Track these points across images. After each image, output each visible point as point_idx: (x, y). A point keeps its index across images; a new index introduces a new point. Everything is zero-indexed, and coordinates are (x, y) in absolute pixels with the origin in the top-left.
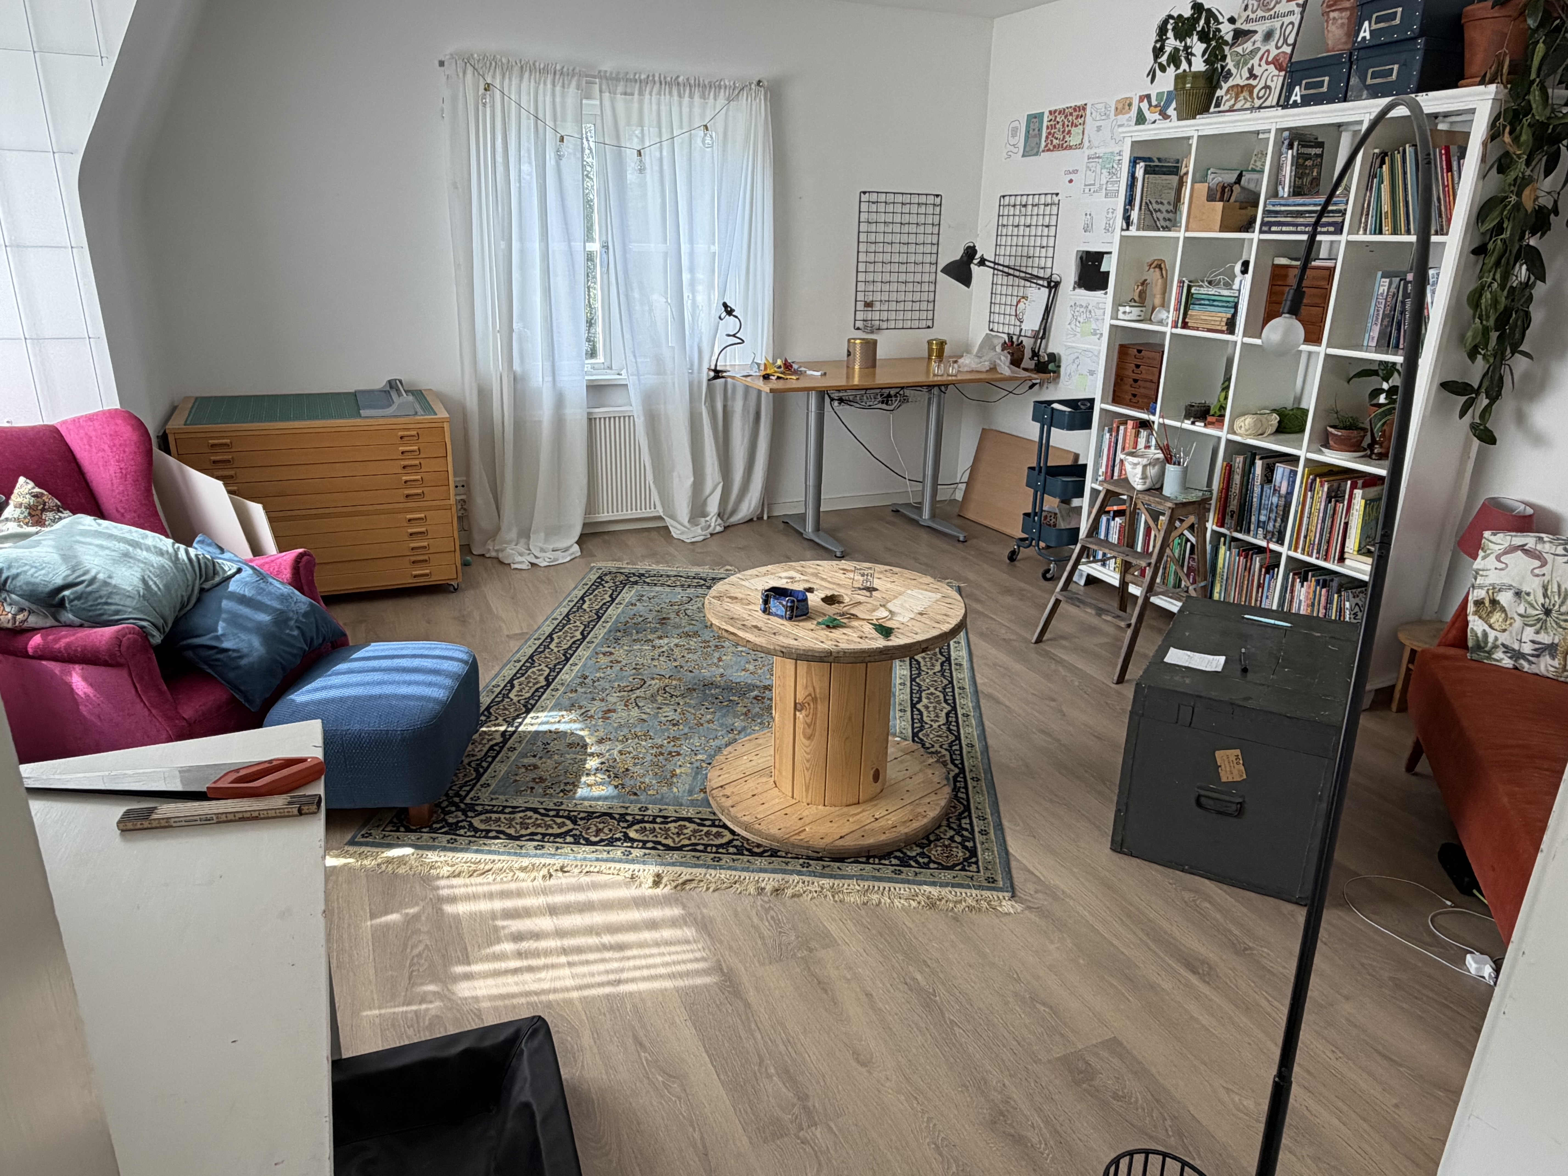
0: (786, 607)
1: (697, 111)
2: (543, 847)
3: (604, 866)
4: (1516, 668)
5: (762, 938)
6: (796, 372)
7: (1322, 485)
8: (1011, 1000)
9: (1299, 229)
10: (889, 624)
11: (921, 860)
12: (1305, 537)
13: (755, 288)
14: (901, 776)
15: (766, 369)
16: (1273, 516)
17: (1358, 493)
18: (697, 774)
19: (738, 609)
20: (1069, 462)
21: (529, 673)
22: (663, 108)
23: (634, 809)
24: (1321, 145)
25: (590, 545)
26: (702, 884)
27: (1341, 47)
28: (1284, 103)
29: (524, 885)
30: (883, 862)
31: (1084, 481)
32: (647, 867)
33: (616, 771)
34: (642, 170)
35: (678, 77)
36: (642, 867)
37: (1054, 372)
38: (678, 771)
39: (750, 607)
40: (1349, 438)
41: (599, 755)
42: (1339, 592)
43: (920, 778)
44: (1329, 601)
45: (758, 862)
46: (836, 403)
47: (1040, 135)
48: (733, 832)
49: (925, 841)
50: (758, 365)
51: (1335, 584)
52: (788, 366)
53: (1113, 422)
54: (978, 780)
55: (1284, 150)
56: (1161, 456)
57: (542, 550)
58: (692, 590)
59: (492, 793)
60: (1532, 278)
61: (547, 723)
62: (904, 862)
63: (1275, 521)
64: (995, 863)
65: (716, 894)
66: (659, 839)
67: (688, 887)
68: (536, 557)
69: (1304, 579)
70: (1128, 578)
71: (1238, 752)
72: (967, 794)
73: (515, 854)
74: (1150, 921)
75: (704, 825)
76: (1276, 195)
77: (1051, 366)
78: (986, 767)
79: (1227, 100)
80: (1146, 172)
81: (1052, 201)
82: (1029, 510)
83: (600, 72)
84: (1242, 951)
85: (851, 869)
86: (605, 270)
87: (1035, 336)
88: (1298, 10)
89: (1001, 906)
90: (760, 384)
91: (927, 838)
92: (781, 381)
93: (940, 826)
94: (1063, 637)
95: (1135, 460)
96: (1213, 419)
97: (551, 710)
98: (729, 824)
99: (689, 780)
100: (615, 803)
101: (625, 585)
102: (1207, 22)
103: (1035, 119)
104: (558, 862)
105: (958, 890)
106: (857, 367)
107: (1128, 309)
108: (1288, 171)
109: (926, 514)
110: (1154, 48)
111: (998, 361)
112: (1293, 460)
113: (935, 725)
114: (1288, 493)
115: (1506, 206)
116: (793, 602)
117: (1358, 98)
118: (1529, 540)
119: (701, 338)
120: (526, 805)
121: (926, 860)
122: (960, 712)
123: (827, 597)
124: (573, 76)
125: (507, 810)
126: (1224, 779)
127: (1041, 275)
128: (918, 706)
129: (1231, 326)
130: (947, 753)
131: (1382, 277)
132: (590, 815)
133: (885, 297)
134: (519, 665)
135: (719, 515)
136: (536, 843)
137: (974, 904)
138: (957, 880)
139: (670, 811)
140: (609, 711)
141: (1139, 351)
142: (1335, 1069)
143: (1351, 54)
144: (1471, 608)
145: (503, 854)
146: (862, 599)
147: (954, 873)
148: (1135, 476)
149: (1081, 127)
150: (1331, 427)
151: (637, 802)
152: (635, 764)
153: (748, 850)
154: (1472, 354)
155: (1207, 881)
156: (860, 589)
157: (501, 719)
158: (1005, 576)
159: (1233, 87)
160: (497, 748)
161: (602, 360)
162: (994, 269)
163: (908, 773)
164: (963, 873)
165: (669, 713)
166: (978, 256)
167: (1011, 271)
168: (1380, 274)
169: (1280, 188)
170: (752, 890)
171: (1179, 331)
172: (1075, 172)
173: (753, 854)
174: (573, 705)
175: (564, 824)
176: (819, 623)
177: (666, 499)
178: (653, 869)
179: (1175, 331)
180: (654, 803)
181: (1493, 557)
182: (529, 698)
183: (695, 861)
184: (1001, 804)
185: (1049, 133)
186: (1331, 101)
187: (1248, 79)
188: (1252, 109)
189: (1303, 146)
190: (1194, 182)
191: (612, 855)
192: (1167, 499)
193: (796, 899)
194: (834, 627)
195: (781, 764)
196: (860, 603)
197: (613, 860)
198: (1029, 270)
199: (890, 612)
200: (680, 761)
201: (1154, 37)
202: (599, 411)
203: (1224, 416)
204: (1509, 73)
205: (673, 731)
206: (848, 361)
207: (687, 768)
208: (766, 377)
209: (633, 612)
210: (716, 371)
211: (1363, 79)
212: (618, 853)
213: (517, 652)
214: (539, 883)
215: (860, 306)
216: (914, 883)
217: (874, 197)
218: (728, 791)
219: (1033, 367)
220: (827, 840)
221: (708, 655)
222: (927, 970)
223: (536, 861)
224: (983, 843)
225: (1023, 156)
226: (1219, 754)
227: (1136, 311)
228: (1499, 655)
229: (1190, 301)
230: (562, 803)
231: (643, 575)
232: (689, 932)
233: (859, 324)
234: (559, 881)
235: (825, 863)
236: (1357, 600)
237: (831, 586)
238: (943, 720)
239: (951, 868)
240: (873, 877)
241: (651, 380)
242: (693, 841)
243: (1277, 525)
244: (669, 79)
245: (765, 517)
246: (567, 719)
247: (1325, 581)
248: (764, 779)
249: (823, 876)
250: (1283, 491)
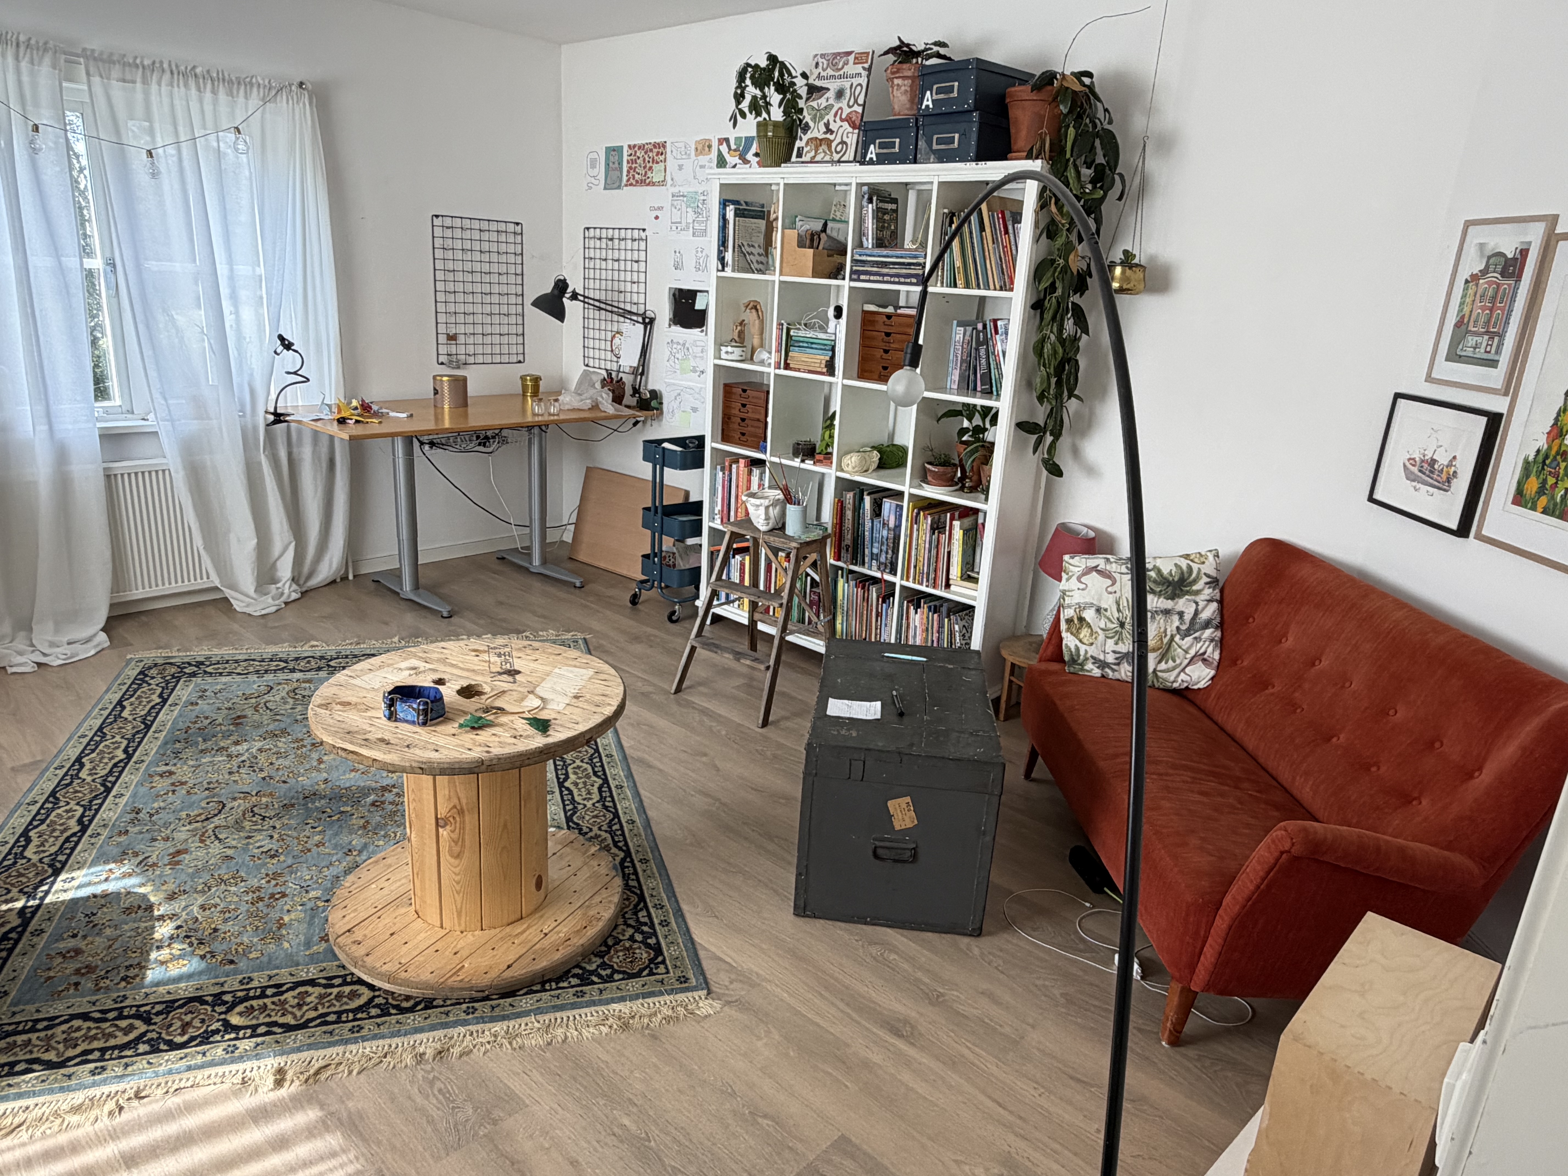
0: (418, 711)
1: (223, 109)
2: (103, 1069)
3: (200, 1075)
4: (1103, 676)
5: (431, 1121)
6: (376, 414)
7: (925, 518)
8: (730, 1121)
9: (886, 278)
10: (544, 715)
11: (603, 973)
12: (915, 567)
13: (316, 319)
14: (564, 874)
15: (339, 412)
16: (884, 548)
17: (957, 524)
18: (313, 917)
19: (354, 719)
20: (679, 500)
21: (52, 817)
22: (177, 102)
23: (232, 984)
24: (895, 201)
25: (121, 631)
26: (341, 1068)
27: (906, 112)
28: (862, 160)
29: (79, 1133)
30: (561, 985)
31: (701, 520)
32: (262, 1063)
33: (199, 934)
34: (155, 175)
35: (194, 67)
36: (255, 1063)
37: (657, 409)
38: (286, 919)
39: (369, 714)
40: (945, 474)
41: (173, 917)
42: (948, 616)
43: (585, 873)
44: (941, 626)
45: (411, 1019)
46: (427, 447)
47: (621, 170)
48: (371, 987)
49: (603, 948)
50: (329, 406)
51: (944, 610)
52: (366, 407)
53: (725, 461)
54: (647, 861)
55: (865, 203)
56: (781, 496)
57: (52, 645)
58: (270, 677)
59: (14, 1004)
60: (1079, 331)
61: (89, 884)
62: (585, 980)
63: (887, 553)
64: (683, 958)
65: (362, 1076)
66: (273, 1019)
67: (323, 1076)
68: (45, 655)
69: (918, 606)
70: (757, 616)
71: (908, 799)
72: (638, 880)
73: (62, 1089)
74: (847, 988)
75: (332, 986)
76: (861, 245)
77: (654, 403)
78: (652, 844)
79: (808, 152)
80: (736, 215)
81: (640, 236)
82: (648, 551)
83: (84, 50)
84: (936, 1000)
85: (525, 1002)
86: (113, 292)
87: (635, 372)
88: (864, 73)
89: (699, 1008)
90: (334, 429)
91: (605, 943)
92: (360, 426)
93: (616, 926)
94: (700, 684)
95: (758, 502)
96: (821, 457)
97: (93, 864)
98: (365, 977)
99: (303, 927)
100: (204, 980)
101: (179, 678)
102: (781, 75)
103: (613, 152)
104: (130, 1085)
105: (650, 1000)
106: (446, 407)
107: (730, 349)
108: (870, 224)
109: (536, 561)
110: (736, 94)
111: (600, 399)
112: (899, 495)
113: (589, 804)
114: (896, 526)
115: (1056, 268)
116: (426, 703)
117: (927, 161)
118: (1098, 561)
119: (252, 375)
120: (70, 1011)
121: (609, 971)
122: (613, 784)
123: (462, 688)
124: (46, 50)
125: (40, 1026)
126: (897, 828)
127: (634, 310)
128: (567, 784)
129: (830, 368)
130: (608, 835)
131: (958, 326)
132: (170, 1006)
133: (470, 329)
134: (35, 809)
135: (293, 580)
136: (92, 1066)
137: (670, 1013)
138: (646, 989)
139: (284, 976)
140: (179, 852)
141: (744, 391)
142: (1042, 1107)
143: (917, 120)
144: (1063, 626)
145: (41, 1093)
146: (506, 686)
147: (641, 981)
148: (758, 517)
149: (662, 164)
150: (930, 463)
151: (236, 972)
152: (226, 921)
153: (394, 1007)
154: (1041, 398)
155: (889, 930)
156: (500, 674)
157: (15, 890)
158: (632, 623)
159: (811, 139)
160: (13, 935)
161: (118, 402)
162: (584, 302)
163: (571, 870)
164: (652, 978)
165: (262, 841)
166: (570, 290)
167: (603, 306)
168: (955, 322)
169: (864, 239)
170: (409, 1060)
171: (782, 372)
172: (660, 208)
173: (402, 1011)
174: (124, 853)
175: (132, 1028)
176: (461, 726)
177: (222, 565)
178: (271, 1063)
179: (778, 372)
180: (260, 969)
181: (1074, 578)
182: (56, 854)
183: (327, 1038)
184: (675, 885)
185: (631, 168)
186: (903, 162)
187: (825, 133)
188: (832, 162)
189: (881, 201)
190: (784, 228)
191: (209, 1058)
192: (791, 539)
193: (465, 1058)
194: (480, 728)
195: (423, 889)
196: (504, 692)
197: (212, 1064)
198: (622, 305)
199: (542, 699)
200: (285, 904)
201: (734, 84)
202: (119, 467)
203: (831, 454)
204: (1051, 151)
205: (272, 865)
206: (435, 400)
207: (298, 913)
208: (342, 421)
209: (194, 714)
210: (275, 414)
211: (929, 143)
212: (218, 1051)
213: (30, 790)
214: (105, 1122)
215: (442, 339)
216: (601, 1003)
217: (448, 222)
218: (358, 935)
219: (635, 404)
220: (493, 974)
221: (305, 757)
222: (635, 1110)
223: (96, 1092)
224: (666, 937)
225: (605, 188)
226: (890, 804)
227: (738, 351)
228: (1089, 666)
229: (789, 343)
230: (125, 997)
231: (202, 663)
232: (333, 1140)
233: (442, 359)
234: (135, 1114)
235: (494, 1003)
236: (964, 623)
237: (465, 674)
238: (596, 797)
239: (638, 975)
240: (554, 1007)
241: (192, 426)
242: (321, 1010)
243: (889, 556)
244: (182, 68)
245: (351, 577)
246: (118, 874)
247: (935, 606)
248: (402, 910)
249: (493, 1020)
250: (892, 524)
